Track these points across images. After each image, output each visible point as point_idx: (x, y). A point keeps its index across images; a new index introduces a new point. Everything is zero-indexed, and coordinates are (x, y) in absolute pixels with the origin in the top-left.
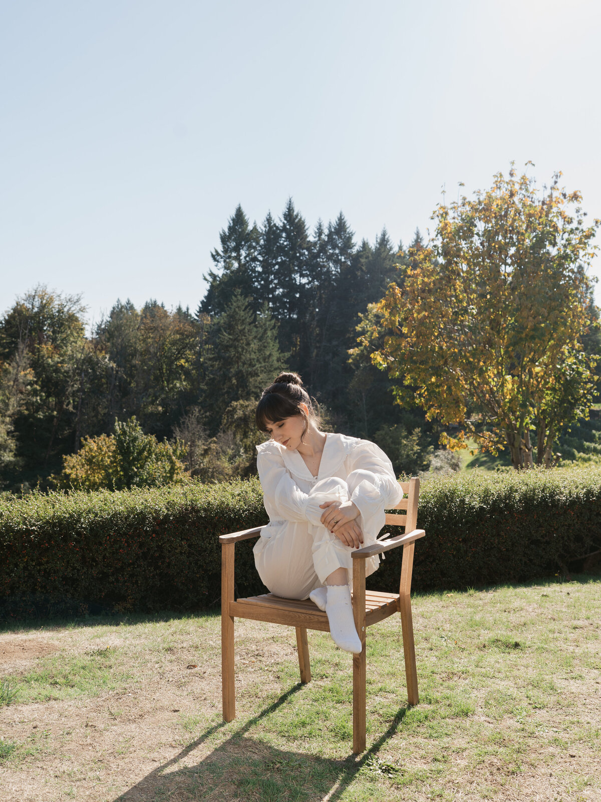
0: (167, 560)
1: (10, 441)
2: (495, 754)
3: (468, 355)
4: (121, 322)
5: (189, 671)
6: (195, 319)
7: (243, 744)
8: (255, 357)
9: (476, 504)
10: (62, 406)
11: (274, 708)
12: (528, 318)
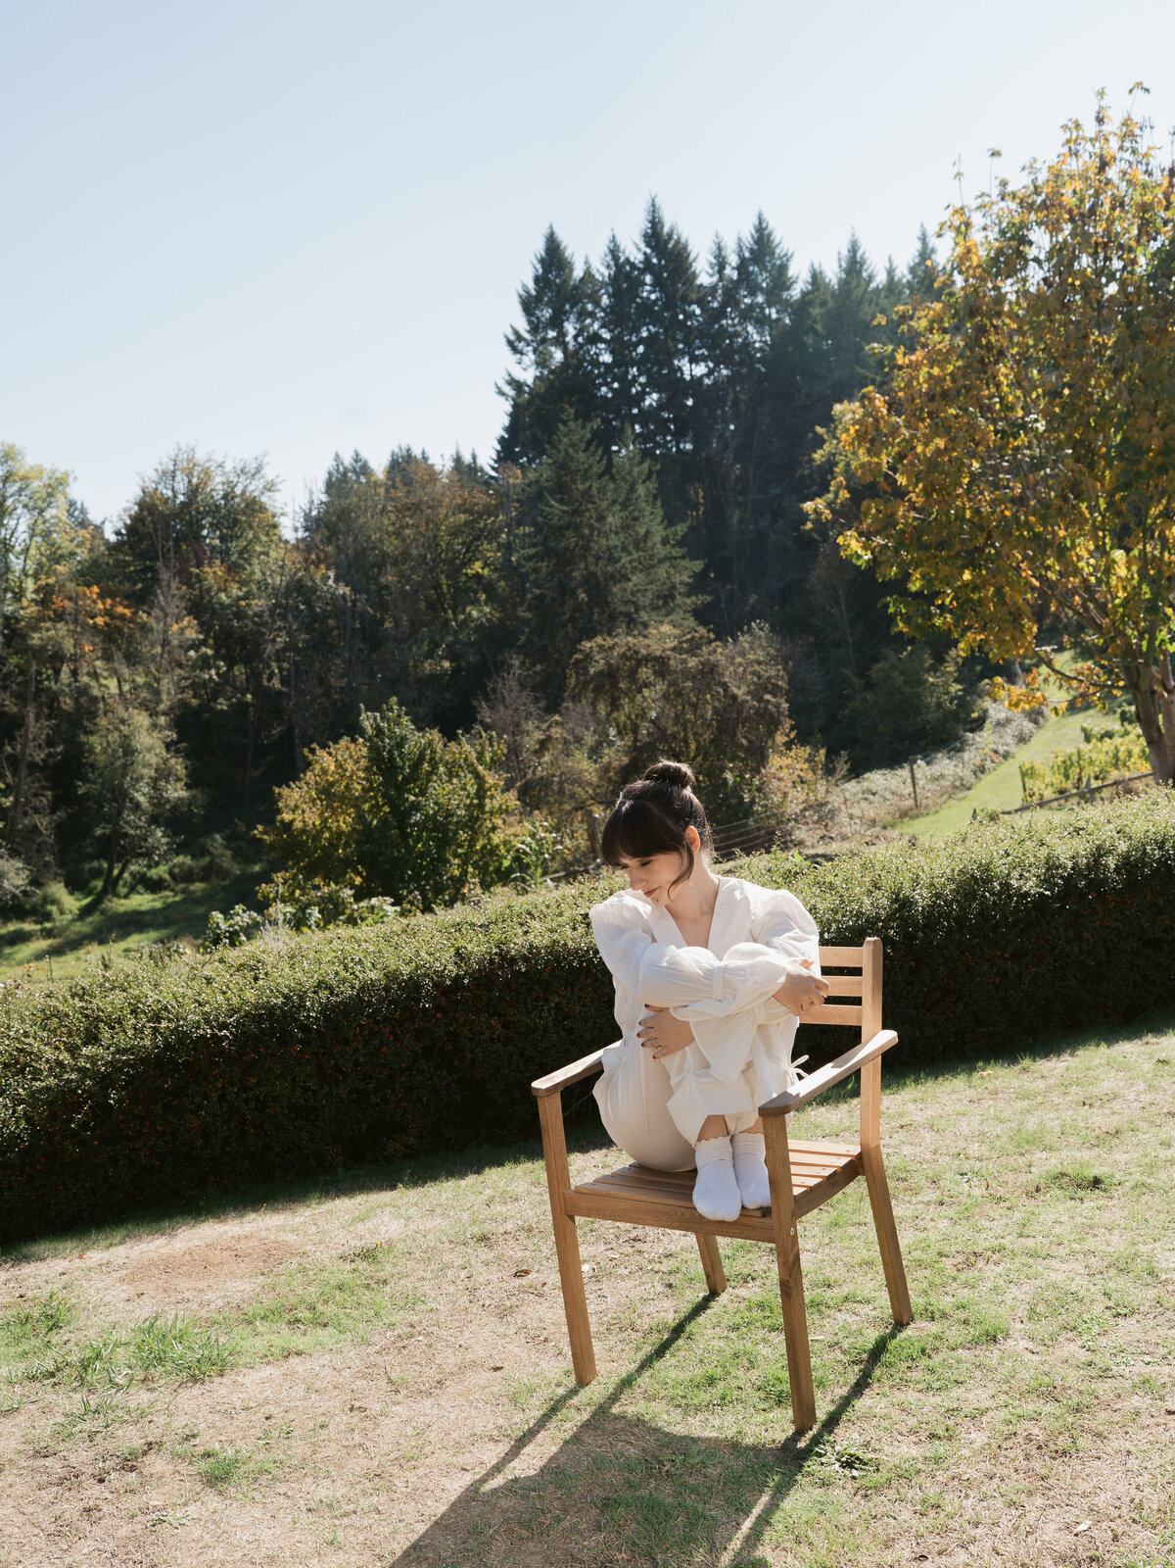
0: (469, 1056)
1: (173, 761)
2: (1035, 1418)
3: (1032, 519)
4: (347, 501)
5: (518, 1282)
6: (492, 477)
7: (609, 1427)
8: (617, 543)
9: (1030, 885)
10: (260, 682)
11: (661, 1351)
12: (1150, 430)
